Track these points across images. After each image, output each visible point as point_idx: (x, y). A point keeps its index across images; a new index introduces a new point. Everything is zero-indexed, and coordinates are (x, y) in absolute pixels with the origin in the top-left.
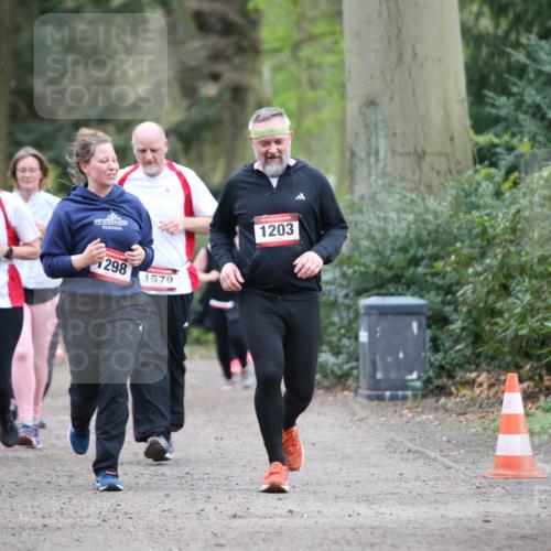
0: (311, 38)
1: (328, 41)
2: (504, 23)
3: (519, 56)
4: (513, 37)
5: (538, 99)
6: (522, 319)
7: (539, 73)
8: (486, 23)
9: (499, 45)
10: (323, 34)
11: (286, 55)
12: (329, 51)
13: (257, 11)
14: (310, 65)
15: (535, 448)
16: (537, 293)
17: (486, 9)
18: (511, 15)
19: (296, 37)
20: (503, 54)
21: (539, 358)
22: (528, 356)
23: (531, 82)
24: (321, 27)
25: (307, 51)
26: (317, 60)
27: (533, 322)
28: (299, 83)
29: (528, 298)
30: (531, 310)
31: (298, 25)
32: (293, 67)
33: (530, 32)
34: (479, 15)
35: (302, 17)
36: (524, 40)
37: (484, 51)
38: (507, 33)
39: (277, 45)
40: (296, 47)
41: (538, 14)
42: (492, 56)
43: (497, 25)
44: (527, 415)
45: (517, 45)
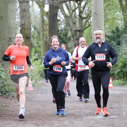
0: (89, 41)
2: (110, 40)
3: (111, 43)
4: (111, 41)
6: (112, 71)
7: (113, 45)
8: (108, 40)
12: (91, 42)
15: (113, 85)
16: (113, 69)
17: (108, 38)
18: (110, 39)
20: (109, 43)
21: (113, 76)
22: (112, 76)
24: (90, 40)
25: (88, 42)
26: (89, 43)
27: (113, 72)
29: (112, 69)
30: (113, 71)
31: (87, 39)
33: (112, 41)
34: (107, 39)
41: (113, 39)
43: (109, 40)
44: (112, 82)
45: (111, 42)
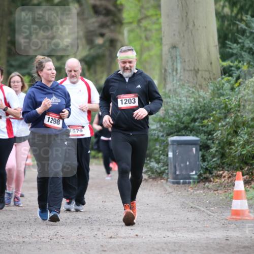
0: (146, 17)
1: (154, 19)
2: (235, 10)
3: (242, 25)
4: (239, 16)
5: (251, 45)
6: (244, 146)
7: (251, 33)
8: (227, 10)
9: (233, 20)
10: (152, 15)
11: (134, 25)
12: (154, 23)
13: (121, 5)
14: (146, 30)
15: (250, 206)
16: (250, 134)
17: (227, 4)
18: (238, 7)
19: (139, 17)
20: (234, 24)
21: (251, 165)
22: (246, 164)
23: (248, 37)
24: (151, 12)
25: (144, 23)
26: (149, 27)
27: (248, 148)
28: (141, 38)
29: (246, 137)
30: (247, 142)
31: (140, 11)
32: (138, 30)
33: (247, 14)
34: (223, 7)
35: (142, 7)
36: (244, 18)
37: (226, 23)
38: (237, 15)
39: (131, 20)
40: (139, 21)
41: (251, 6)
42: (229, 25)
43: (232, 11)
44: (246, 190)
45: (241, 20)
